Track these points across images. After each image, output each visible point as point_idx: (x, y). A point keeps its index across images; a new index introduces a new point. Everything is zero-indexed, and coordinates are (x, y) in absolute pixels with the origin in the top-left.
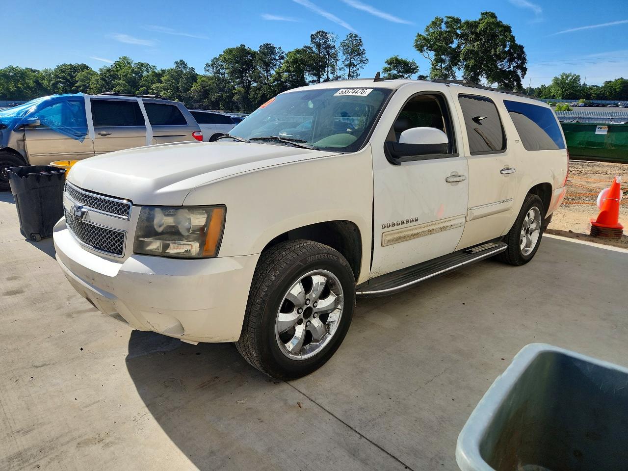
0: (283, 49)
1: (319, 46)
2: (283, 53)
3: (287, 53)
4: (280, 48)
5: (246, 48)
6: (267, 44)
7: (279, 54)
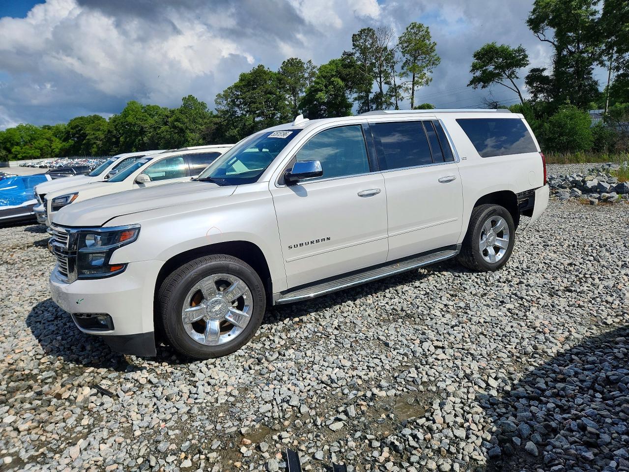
0: (314, 63)
1: (364, 51)
2: (314, 68)
3: (318, 67)
4: (310, 62)
5: (266, 69)
6: (292, 59)
7: (309, 71)
